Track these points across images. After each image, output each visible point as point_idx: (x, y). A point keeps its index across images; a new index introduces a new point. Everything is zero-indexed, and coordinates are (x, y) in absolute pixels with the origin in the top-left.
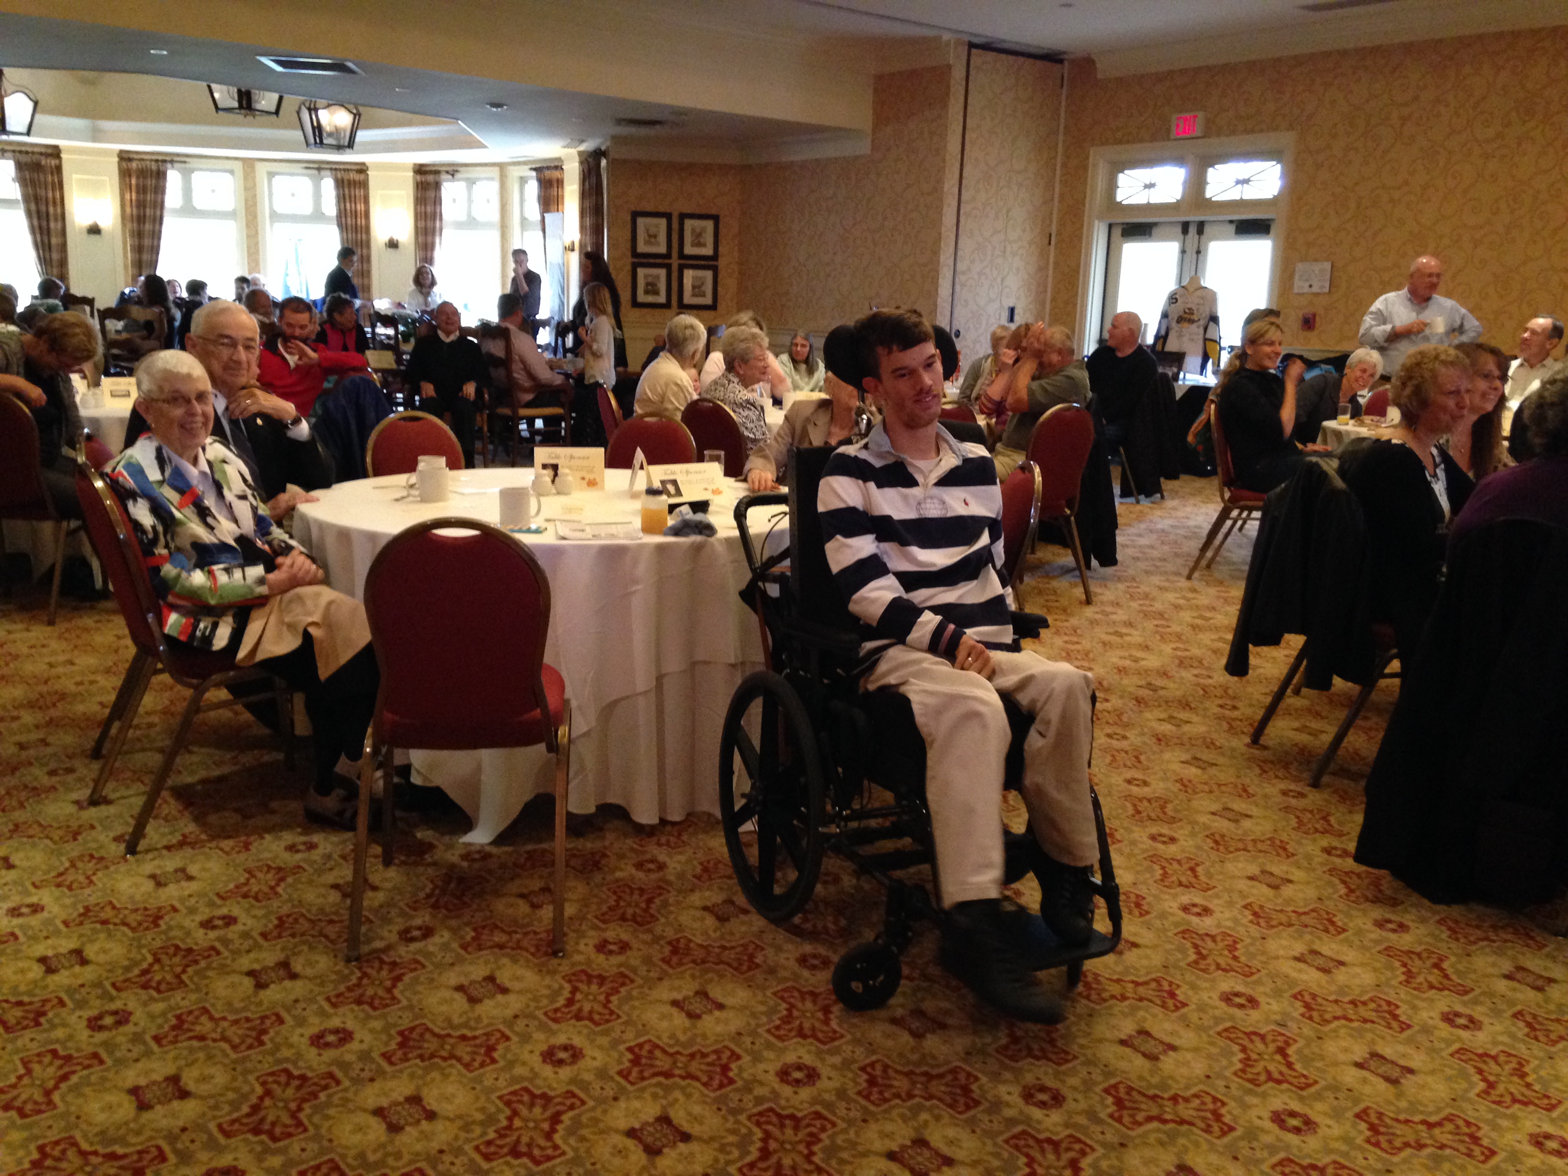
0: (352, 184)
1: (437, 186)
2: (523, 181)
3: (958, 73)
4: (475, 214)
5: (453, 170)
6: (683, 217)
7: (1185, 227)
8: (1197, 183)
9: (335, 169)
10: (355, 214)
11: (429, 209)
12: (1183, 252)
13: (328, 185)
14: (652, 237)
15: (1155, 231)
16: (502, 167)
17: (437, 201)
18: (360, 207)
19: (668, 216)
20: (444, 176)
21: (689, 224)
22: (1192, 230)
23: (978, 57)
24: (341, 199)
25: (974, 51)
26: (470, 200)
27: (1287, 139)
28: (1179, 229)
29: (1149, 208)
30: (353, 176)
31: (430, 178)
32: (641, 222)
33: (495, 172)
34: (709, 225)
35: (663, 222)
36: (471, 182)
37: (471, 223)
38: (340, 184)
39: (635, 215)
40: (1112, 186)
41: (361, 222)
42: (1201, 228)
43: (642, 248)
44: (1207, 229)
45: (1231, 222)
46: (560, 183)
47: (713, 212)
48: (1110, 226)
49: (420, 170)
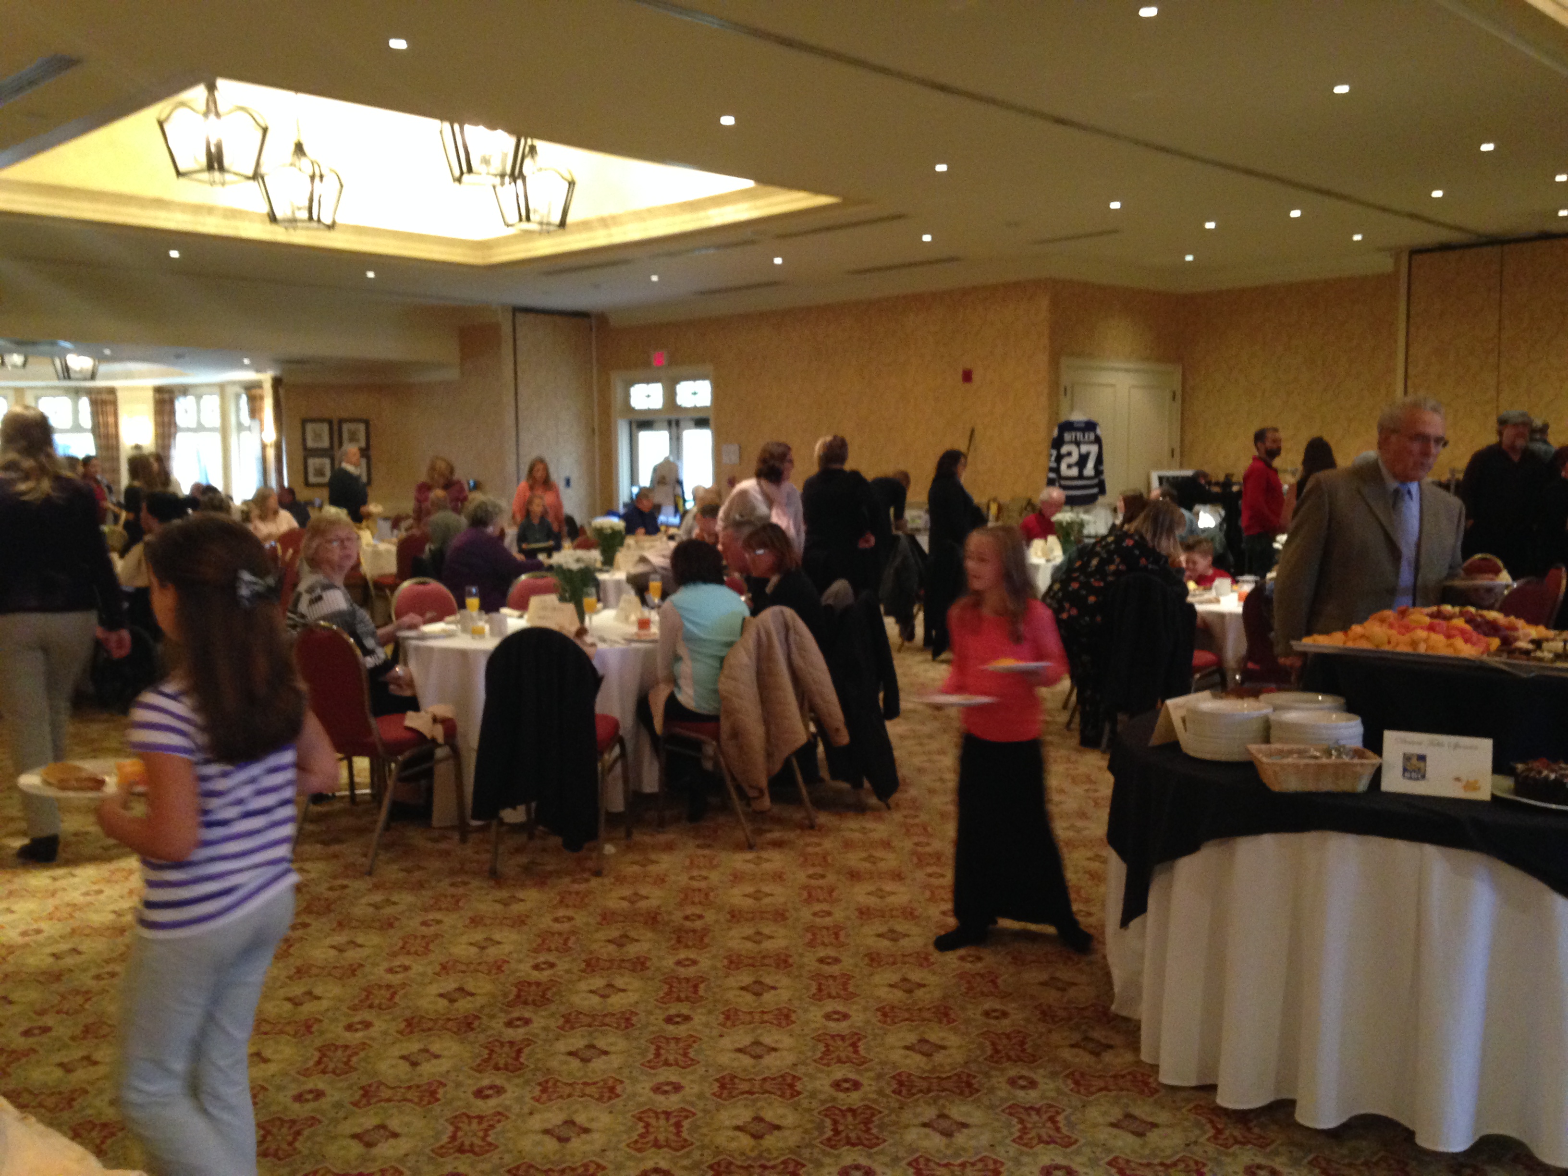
0: (104, 403)
1: (172, 402)
2: (238, 397)
3: (506, 329)
4: (203, 422)
5: (185, 390)
6: (341, 422)
7: (670, 423)
8: (670, 395)
9: (89, 392)
10: (106, 425)
11: (166, 419)
12: (671, 438)
13: (84, 403)
14: (318, 436)
15: (656, 425)
16: (222, 387)
17: (172, 412)
18: (111, 420)
19: (330, 423)
20: (177, 393)
21: (345, 427)
22: (674, 424)
23: (520, 317)
24: (95, 414)
25: (517, 314)
26: (199, 411)
27: (709, 368)
28: (665, 424)
29: (649, 411)
30: (105, 397)
31: (166, 396)
32: (309, 427)
33: (217, 390)
34: (362, 427)
35: (325, 427)
36: (199, 398)
37: (200, 428)
38: (94, 403)
39: (304, 422)
40: (627, 396)
41: (112, 430)
42: (678, 423)
43: (310, 444)
44: (682, 424)
45: (692, 419)
46: (261, 398)
47: (365, 417)
48: (630, 423)
49: (159, 390)
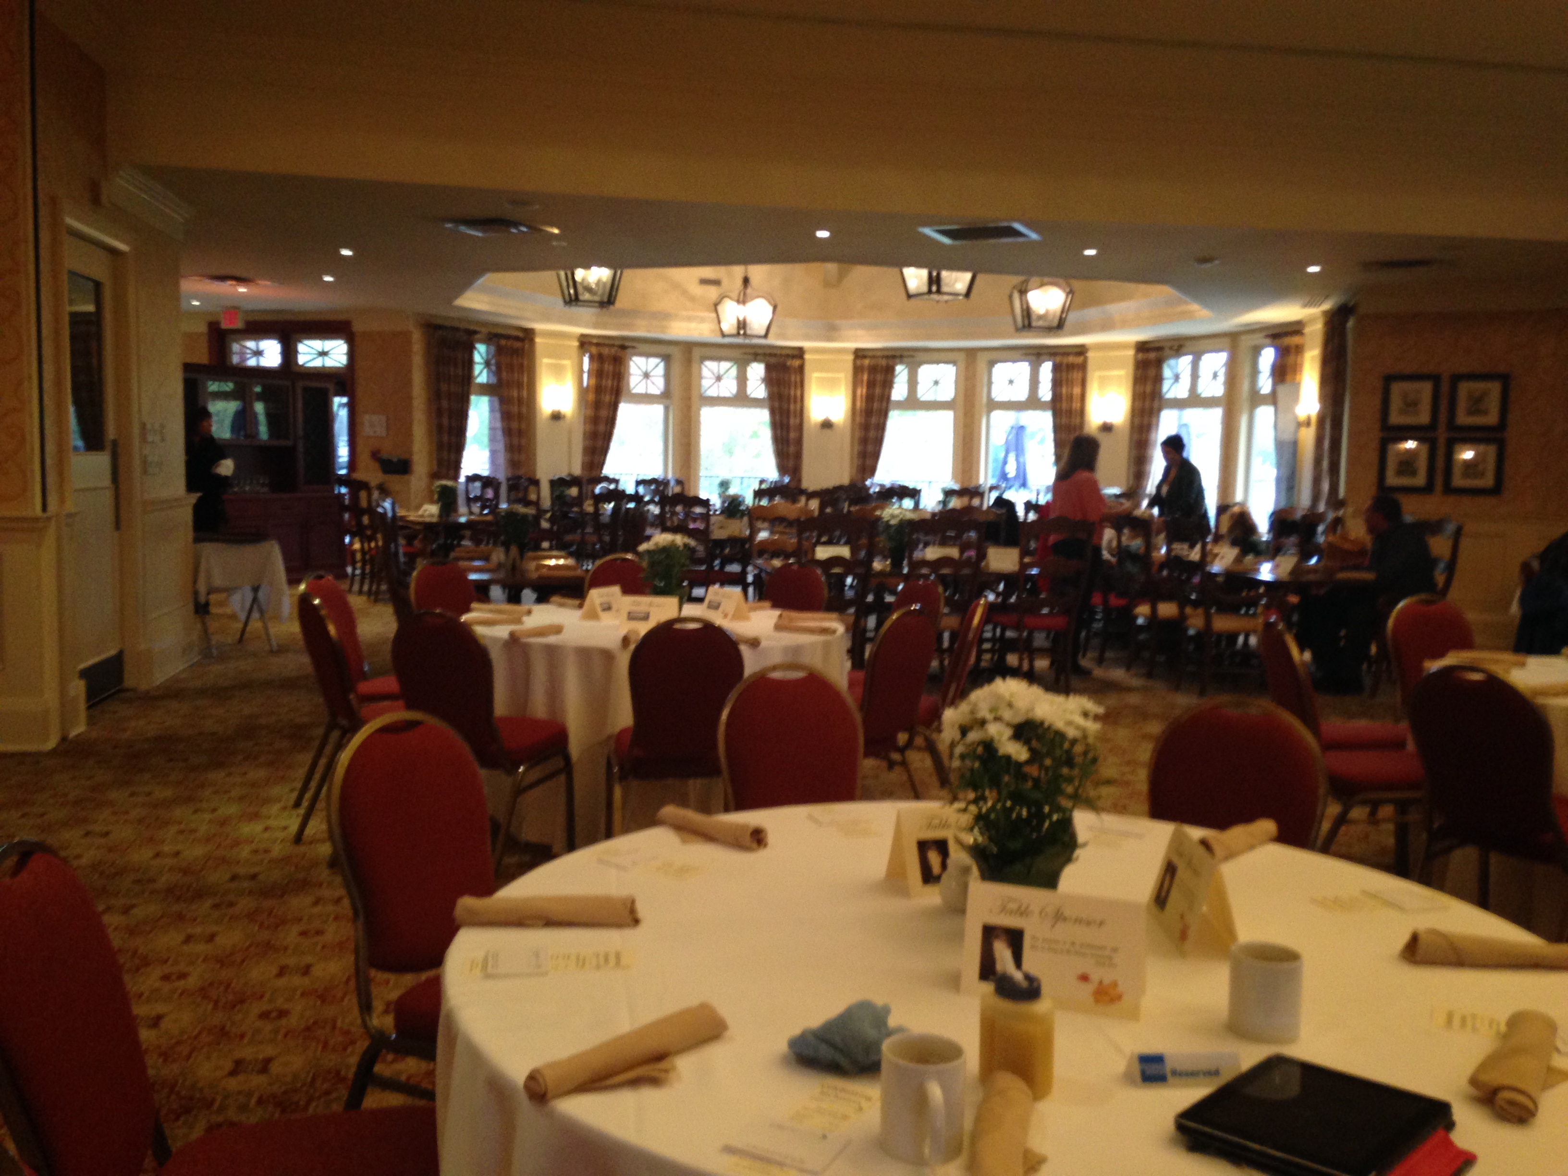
0: (1071, 367)
1: (1159, 364)
2: (1256, 351)
4: (1199, 391)
5: (1179, 345)
6: (1456, 379)
9: (1052, 352)
10: (1070, 397)
11: (1149, 389)
13: (1046, 369)
14: (1411, 405)
16: (1235, 337)
17: (1158, 379)
18: (1077, 391)
19: (1435, 379)
21: (1465, 388)
24: (1057, 383)
26: (1195, 376)
30: (1071, 359)
31: (1152, 355)
32: (1397, 387)
33: (1227, 342)
34: (1494, 389)
35: (1428, 386)
36: (1197, 356)
37: (1194, 401)
38: (1056, 369)
39: (1389, 379)
41: (1076, 405)
43: (1396, 418)
46: (1299, 350)
47: (1502, 370)
49: (1143, 347)
